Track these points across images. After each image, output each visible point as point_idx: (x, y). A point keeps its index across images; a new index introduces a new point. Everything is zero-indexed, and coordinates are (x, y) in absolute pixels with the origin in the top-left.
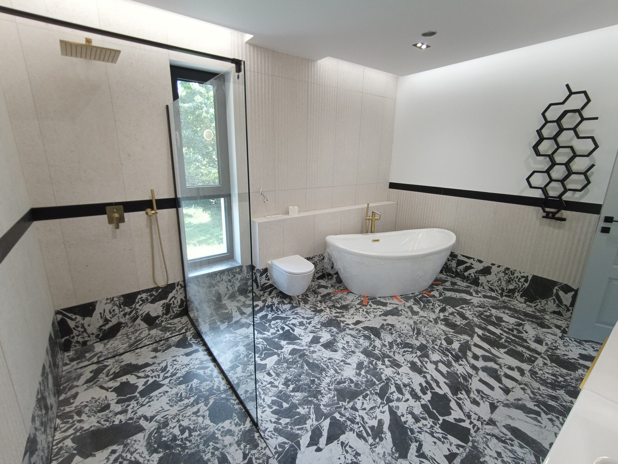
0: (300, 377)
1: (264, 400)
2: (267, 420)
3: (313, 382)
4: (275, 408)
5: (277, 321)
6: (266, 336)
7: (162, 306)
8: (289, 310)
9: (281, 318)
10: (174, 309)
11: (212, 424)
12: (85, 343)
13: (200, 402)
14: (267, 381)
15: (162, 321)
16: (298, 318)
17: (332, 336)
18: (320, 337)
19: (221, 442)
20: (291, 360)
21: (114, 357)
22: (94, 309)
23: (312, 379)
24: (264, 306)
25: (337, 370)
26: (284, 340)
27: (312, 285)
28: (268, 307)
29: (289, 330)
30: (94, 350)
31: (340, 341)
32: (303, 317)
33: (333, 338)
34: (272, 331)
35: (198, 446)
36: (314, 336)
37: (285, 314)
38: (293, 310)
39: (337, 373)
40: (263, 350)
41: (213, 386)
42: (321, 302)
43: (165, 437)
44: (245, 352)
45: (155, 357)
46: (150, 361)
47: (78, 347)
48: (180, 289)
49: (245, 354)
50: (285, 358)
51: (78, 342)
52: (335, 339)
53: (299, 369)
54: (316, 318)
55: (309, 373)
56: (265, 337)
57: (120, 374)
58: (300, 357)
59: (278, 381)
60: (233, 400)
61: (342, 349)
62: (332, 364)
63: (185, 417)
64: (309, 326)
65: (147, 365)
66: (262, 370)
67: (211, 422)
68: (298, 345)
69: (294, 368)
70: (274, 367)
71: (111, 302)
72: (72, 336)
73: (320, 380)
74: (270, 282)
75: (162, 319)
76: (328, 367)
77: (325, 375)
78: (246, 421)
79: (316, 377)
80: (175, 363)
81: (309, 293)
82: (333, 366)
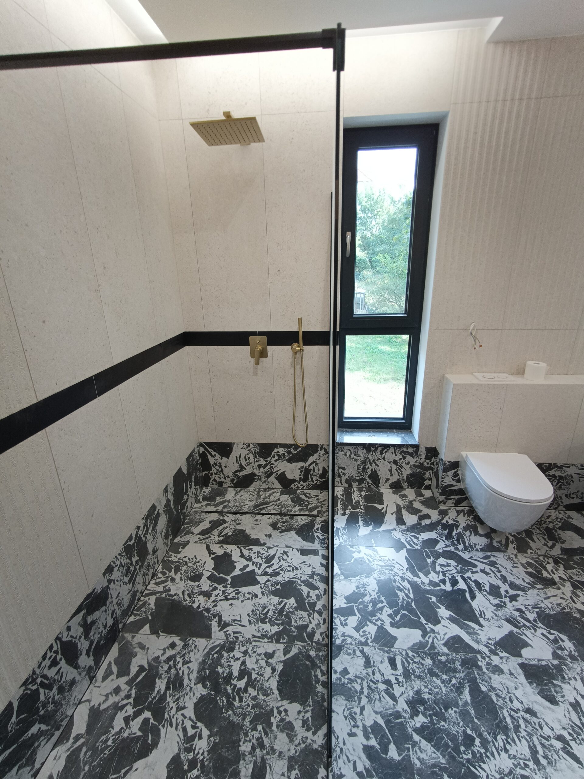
0: (446, 710)
1: (362, 709)
2: (351, 758)
3: (469, 741)
4: (373, 742)
5: (449, 561)
6: (418, 581)
7: (299, 469)
8: (482, 550)
9: (460, 560)
10: (314, 478)
11: (276, 692)
12: (221, 484)
13: (281, 641)
14: (383, 675)
15: (298, 488)
16: (493, 575)
17: (555, 655)
18: (526, 645)
19: (272, 737)
20: (443, 659)
21: (235, 513)
22: (231, 451)
23: (469, 732)
24: (439, 522)
25: (537, 752)
26: (447, 608)
27: (548, 517)
28: (445, 526)
29: (464, 591)
30: (225, 495)
31: (573, 682)
32: (504, 579)
33: (556, 662)
34: (433, 577)
35: (244, 716)
36: (511, 633)
37: (470, 555)
38: (489, 554)
39: (537, 762)
40: (403, 607)
41: (307, 626)
42: (556, 562)
43: (222, 666)
44: (375, 593)
45: (269, 536)
46: (262, 540)
47: (215, 486)
48: (323, 454)
49: (373, 597)
50: (433, 647)
51: (215, 480)
52: (562, 670)
53: (451, 690)
54: (532, 593)
55: (468, 712)
56: (416, 582)
57: (230, 540)
58: (464, 663)
59: (402, 689)
60: (322, 671)
61: (571, 704)
62: (529, 729)
63: (255, 652)
64: (509, 605)
65: (257, 543)
66: (385, 645)
67: (278, 689)
68: (469, 634)
69: (443, 682)
70: (407, 654)
71: (247, 448)
72: (211, 472)
73: (487, 749)
74: (460, 486)
75: (299, 485)
76: (517, 728)
77: (501, 744)
78: (320, 728)
79: (480, 736)
80: (285, 557)
81: (536, 531)
82: (530, 735)
